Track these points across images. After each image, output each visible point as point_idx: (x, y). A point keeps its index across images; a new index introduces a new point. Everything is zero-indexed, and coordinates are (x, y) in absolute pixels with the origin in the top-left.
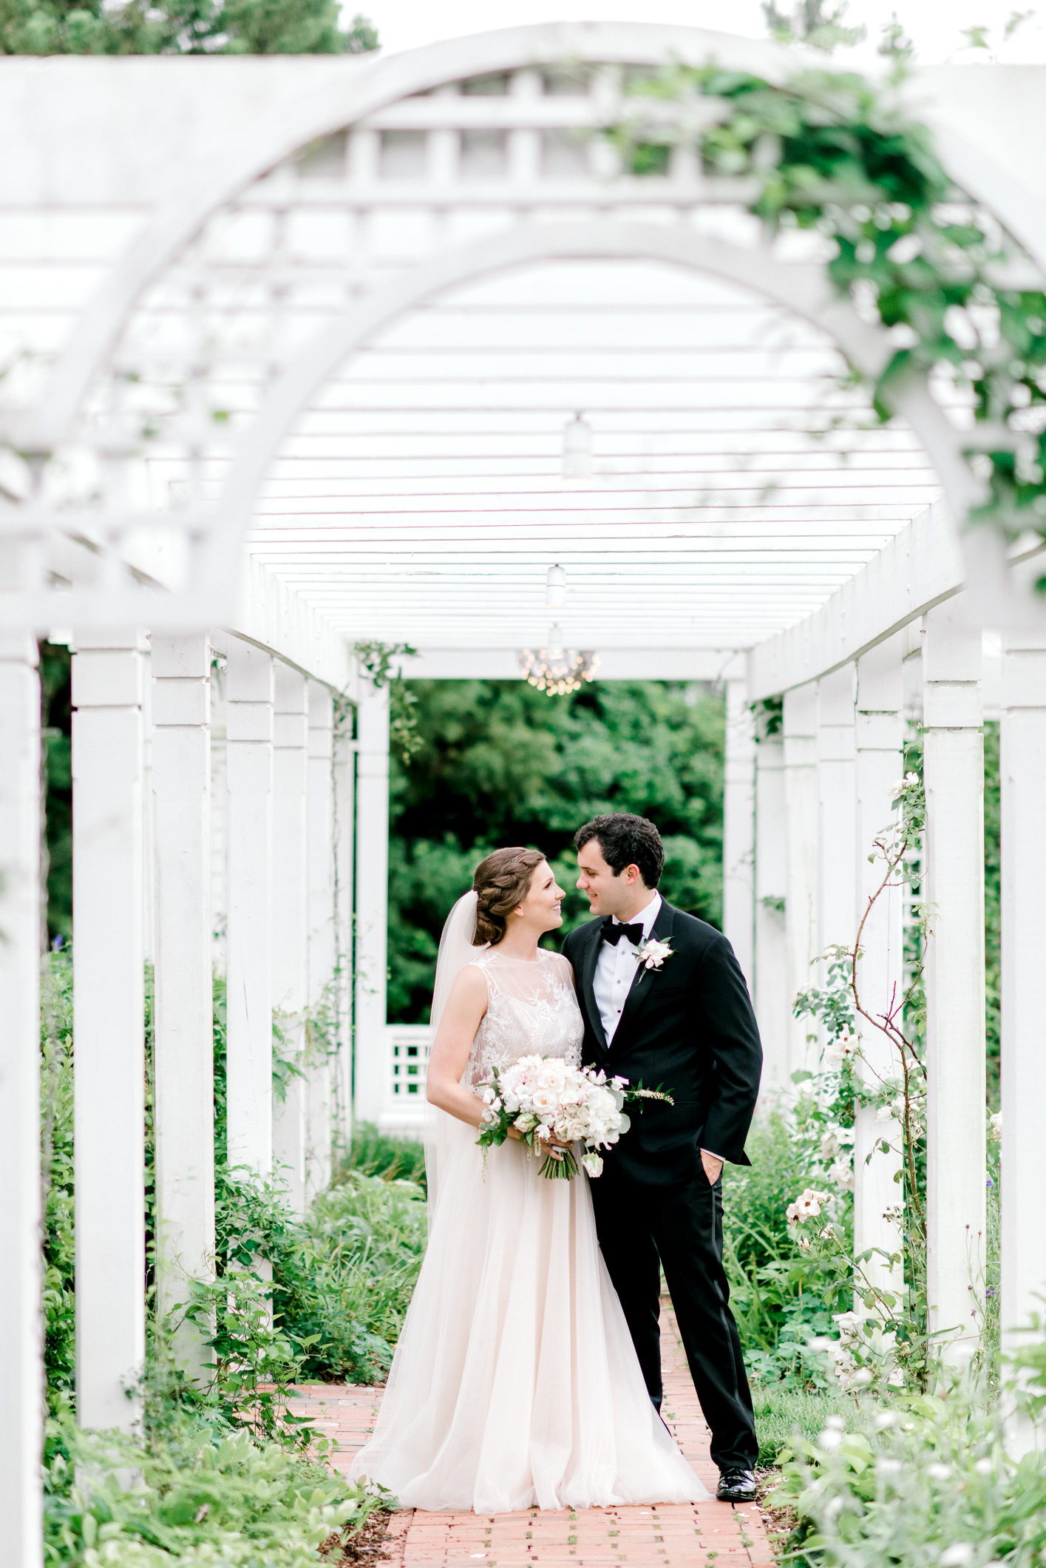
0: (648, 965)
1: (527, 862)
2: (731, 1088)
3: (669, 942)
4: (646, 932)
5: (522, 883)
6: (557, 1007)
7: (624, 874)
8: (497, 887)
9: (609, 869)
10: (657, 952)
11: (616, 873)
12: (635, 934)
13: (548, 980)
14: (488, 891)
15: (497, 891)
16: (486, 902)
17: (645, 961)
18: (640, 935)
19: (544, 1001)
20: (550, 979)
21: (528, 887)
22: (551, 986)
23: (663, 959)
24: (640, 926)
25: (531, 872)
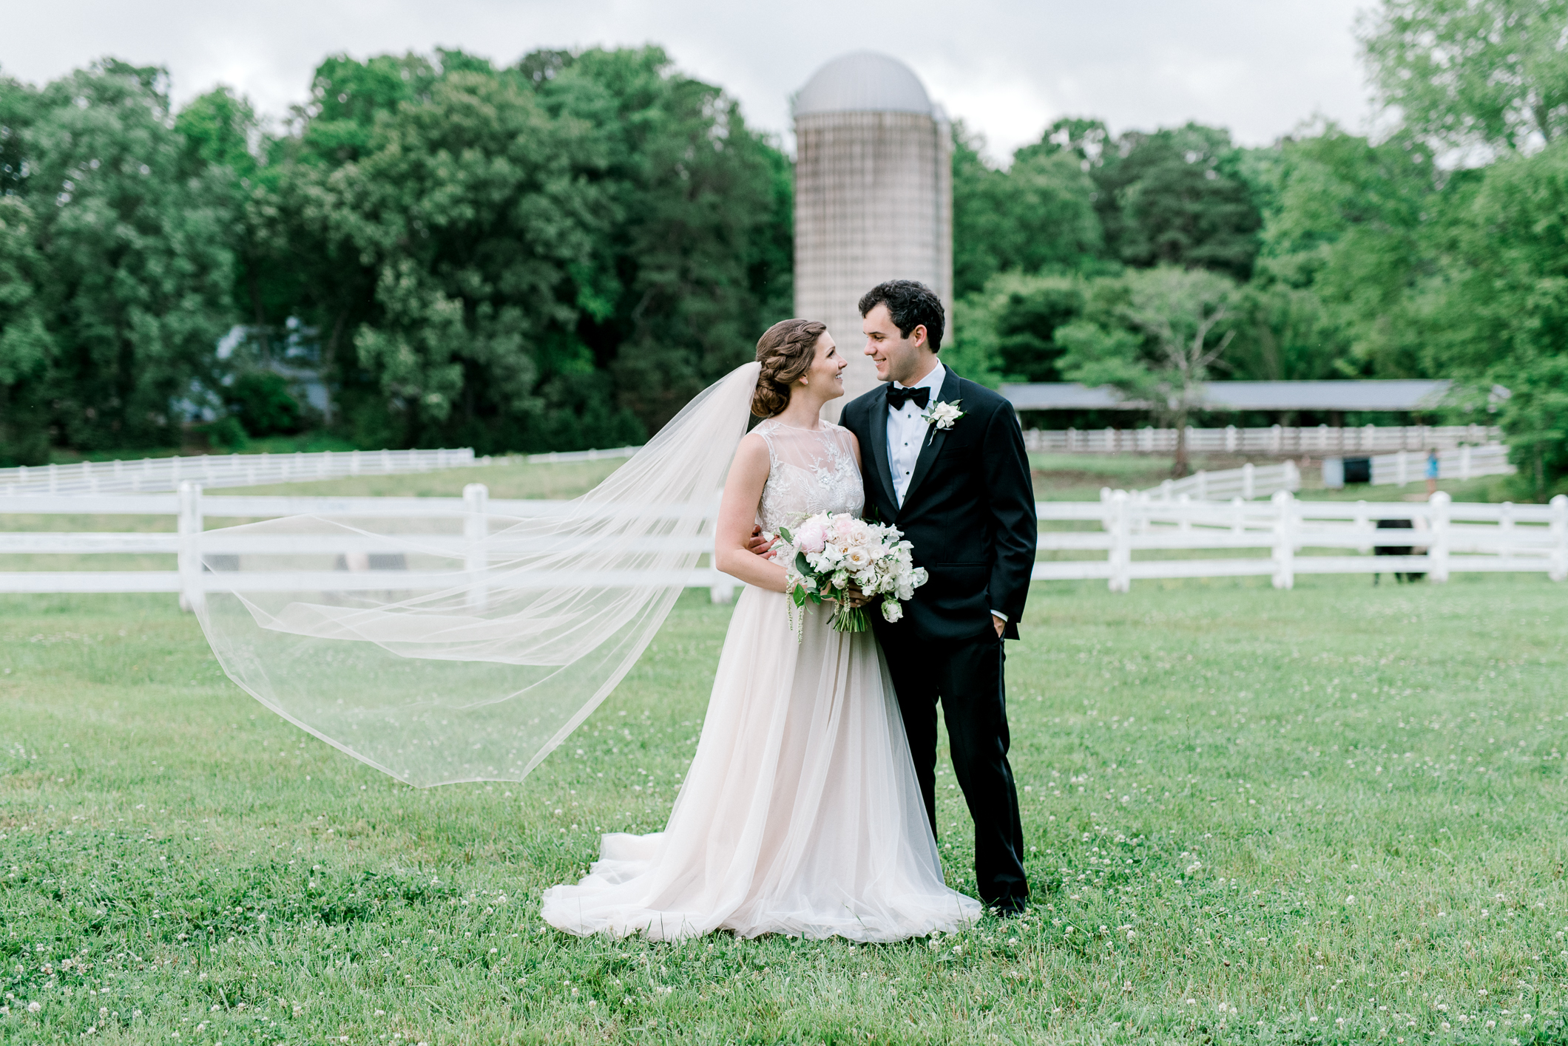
0: (940, 425)
1: (811, 330)
2: (1010, 549)
3: (959, 404)
4: (934, 395)
5: (806, 350)
6: (838, 475)
7: (912, 337)
8: (782, 355)
9: (897, 332)
10: (948, 414)
11: (905, 336)
12: (921, 397)
13: (831, 449)
14: (771, 360)
15: (782, 359)
16: (770, 371)
17: (936, 421)
18: (927, 399)
19: (825, 469)
20: (832, 448)
21: (812, 356)
22: (833, 455)
23: (954, 420)
24: (926, 391)
25: (815, 340)
